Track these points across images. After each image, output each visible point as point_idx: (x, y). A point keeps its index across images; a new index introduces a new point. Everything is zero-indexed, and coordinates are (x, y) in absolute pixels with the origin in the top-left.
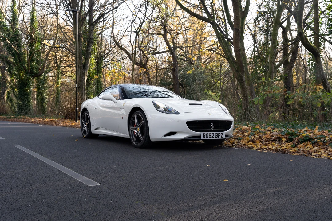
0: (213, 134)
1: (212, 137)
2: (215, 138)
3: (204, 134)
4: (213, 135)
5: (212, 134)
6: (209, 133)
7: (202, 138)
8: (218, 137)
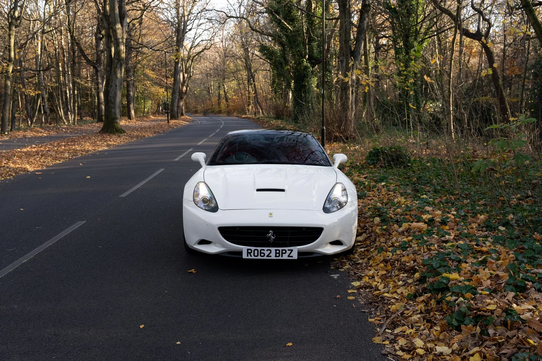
0: (269, 252)
1: (266, 255)
2: (273, 257)
3: (248, 250)
4: (271, 253)
5: (267, 250)
6: (259, 249)
7: (245, 256)
8: (282, 256)
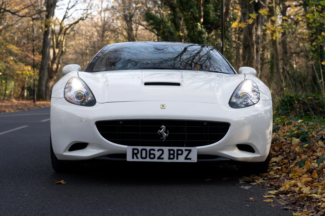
0: (161, 152)
1: (157, 156)
2: (166, 159)
3: (133, 150)
4: (161, 154)
5: (158, 150)
6: (148, 148)
7: (129, 158)
8: (177, 159)
